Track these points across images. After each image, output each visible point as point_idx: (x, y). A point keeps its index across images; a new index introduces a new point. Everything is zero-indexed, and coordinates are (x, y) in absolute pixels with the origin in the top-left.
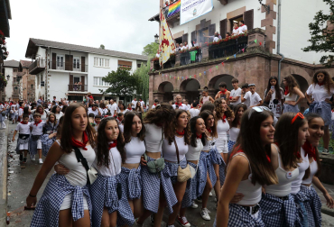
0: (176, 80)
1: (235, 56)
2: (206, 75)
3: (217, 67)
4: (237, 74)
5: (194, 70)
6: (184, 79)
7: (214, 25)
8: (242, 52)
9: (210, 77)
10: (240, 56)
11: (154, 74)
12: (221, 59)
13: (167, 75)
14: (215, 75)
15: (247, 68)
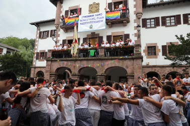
0: (75, 67)
1: (126, 57)
2: (103, 66)
3: (112, 61)
4: (127, 67)
5: (92, 62)
6: (82, 66)
7: (102, 37)
8: (131, 55)
9: (106, 67)
10: (130, 57)
11: (52, 61)
12: (116, 57)
13: (65, 62)
14: (110, 66)
15: (135, 65)
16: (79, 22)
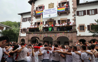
0: (41, 37)
1: (68, 31)
2: (56, 36)
3: (61, 34)
4: (69, 37)
5: (50, 34)
6: (45, 36)
7: (55, 21)
8: (71, 30)
9: (58, 37)
11: (29, 33)
12: (63, 32)
13: (36, 34)
14: (60, 36)
15: (73, 35)
16: (43, 13)
